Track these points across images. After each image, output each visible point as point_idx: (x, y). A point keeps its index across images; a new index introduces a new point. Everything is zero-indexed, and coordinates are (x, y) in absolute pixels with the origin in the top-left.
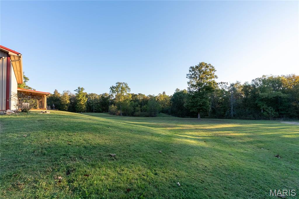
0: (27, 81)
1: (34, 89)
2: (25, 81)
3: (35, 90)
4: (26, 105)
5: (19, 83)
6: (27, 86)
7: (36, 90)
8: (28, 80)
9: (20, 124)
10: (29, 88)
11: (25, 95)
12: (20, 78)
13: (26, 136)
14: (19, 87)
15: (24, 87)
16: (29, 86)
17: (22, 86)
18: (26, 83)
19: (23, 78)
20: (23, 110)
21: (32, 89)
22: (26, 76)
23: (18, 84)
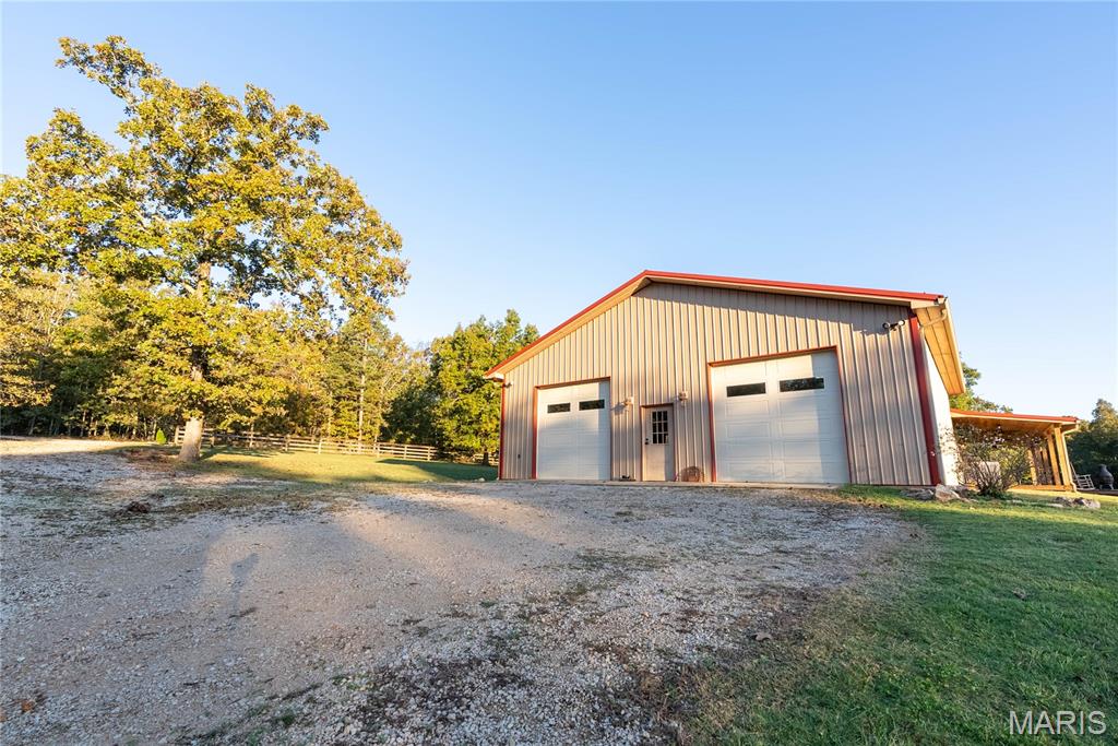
0: (975, 380)
1: (1004, 409)
2: (968, 384)
3: (1008, 412)
4: (992, 470)
5: (951, 392)
6: (977, 400)
7: (1014, 412)
8: (978, 376)
9: (990, 541)
10: (988, 405)
11: (983, 433)
12: (953, 377)
13: (1023, 596)
14: (953, 407)
15: (969, 403)
16: (986, 398)
17: (962, 403)
18: (972, 387)
19: (962, 374)
20: (985, 487)
21: (996, 407)
22: (970, 366)
23: (950, 396)
